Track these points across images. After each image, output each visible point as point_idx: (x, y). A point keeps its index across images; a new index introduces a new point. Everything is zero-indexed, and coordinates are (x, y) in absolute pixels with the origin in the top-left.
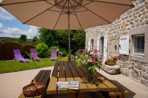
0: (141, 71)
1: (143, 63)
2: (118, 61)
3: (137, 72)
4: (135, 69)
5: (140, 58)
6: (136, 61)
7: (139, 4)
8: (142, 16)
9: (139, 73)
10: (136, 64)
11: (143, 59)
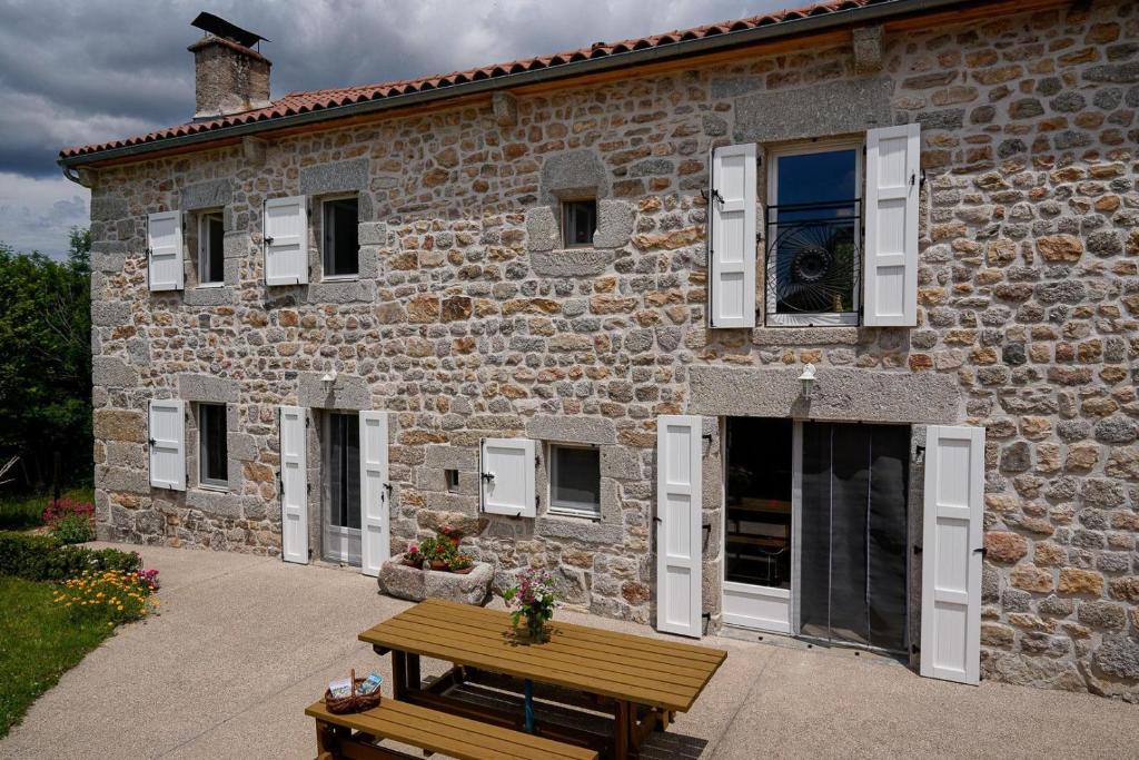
0: (591, 571)
1: (595, 545)
2: (475, 540)
3: (574, 579)
4: (565, 566)
5: (586, 529)
6: (565, 540)
7: (572, 334)
8: (585, 380)
9: (582, 579)
10: (568, 550)
11: (595, 532)
